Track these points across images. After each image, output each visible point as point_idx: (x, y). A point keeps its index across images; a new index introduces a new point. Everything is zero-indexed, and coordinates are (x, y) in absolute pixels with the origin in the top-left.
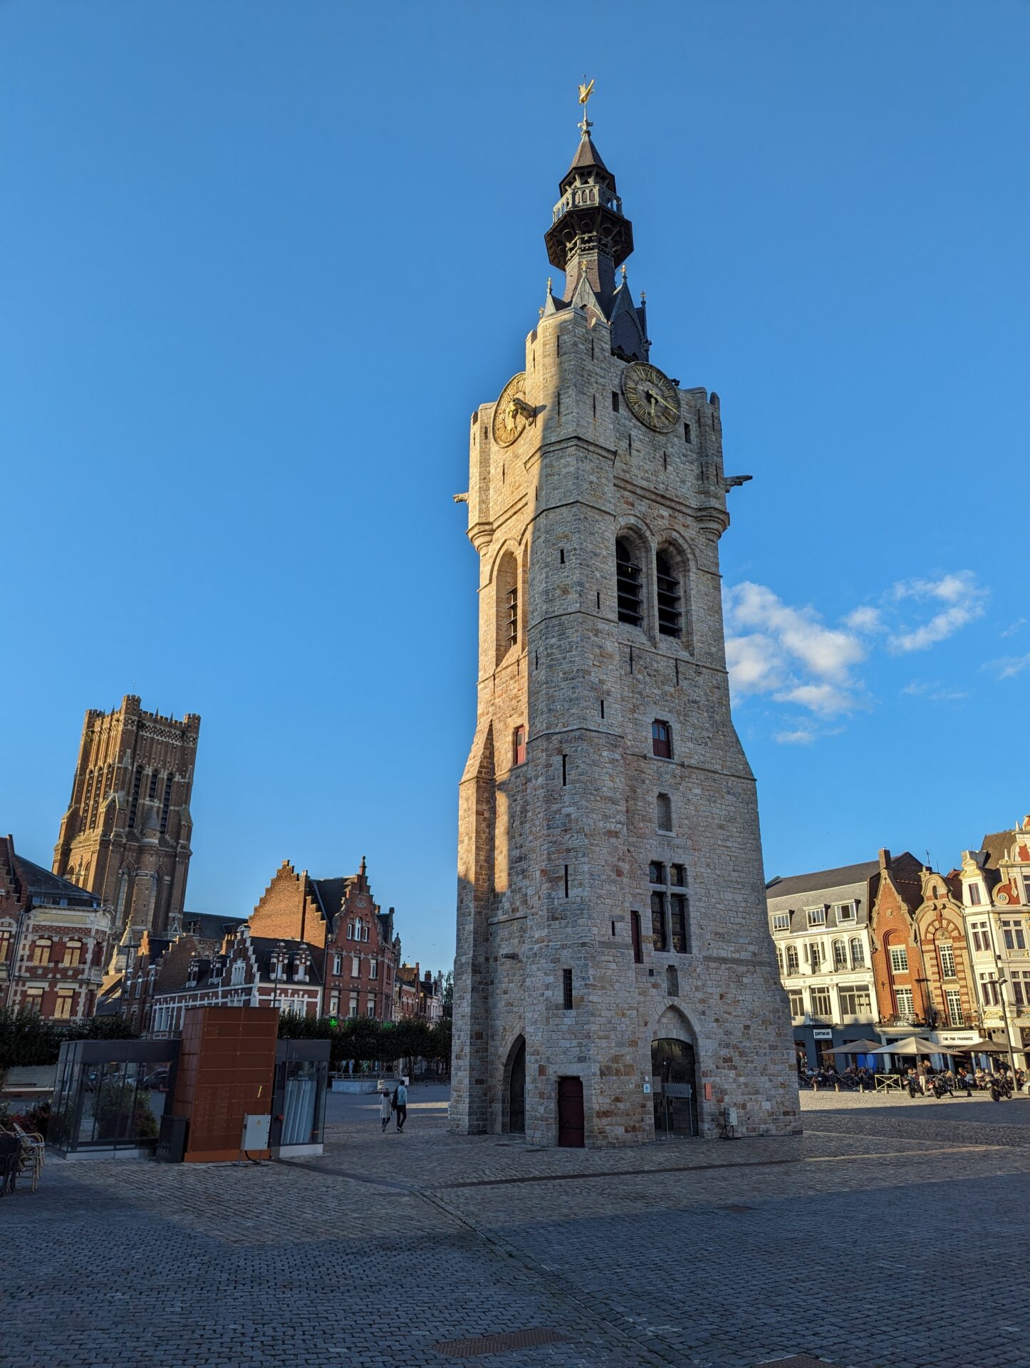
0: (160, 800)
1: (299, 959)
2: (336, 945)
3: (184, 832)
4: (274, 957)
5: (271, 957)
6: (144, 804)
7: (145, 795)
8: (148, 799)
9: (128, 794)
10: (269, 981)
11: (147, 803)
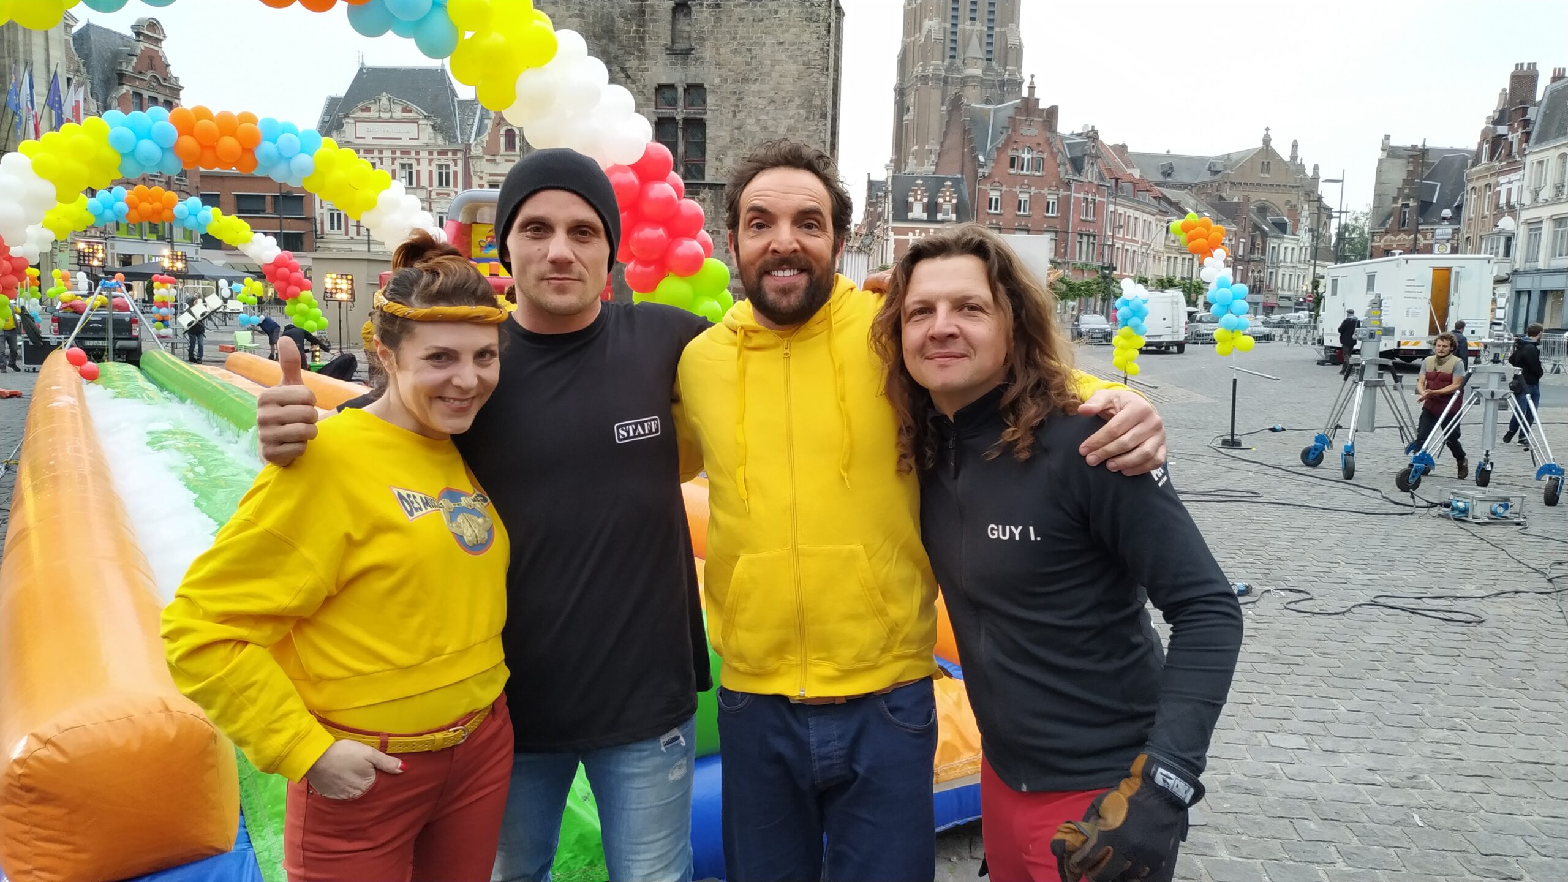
0: (982, 22)
1: (943, 197)
2: (991, 180)
3: (1012, 56)
4: (911, 196)
5: (908, 196)
6: (964, 29)
7: (964, 18)
8: (969, 22)
9: (945, 20)
10: (906, 220)
11: (968, 27)
